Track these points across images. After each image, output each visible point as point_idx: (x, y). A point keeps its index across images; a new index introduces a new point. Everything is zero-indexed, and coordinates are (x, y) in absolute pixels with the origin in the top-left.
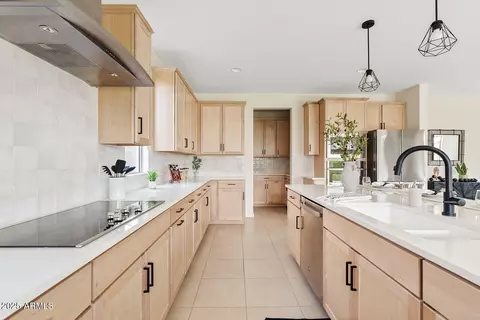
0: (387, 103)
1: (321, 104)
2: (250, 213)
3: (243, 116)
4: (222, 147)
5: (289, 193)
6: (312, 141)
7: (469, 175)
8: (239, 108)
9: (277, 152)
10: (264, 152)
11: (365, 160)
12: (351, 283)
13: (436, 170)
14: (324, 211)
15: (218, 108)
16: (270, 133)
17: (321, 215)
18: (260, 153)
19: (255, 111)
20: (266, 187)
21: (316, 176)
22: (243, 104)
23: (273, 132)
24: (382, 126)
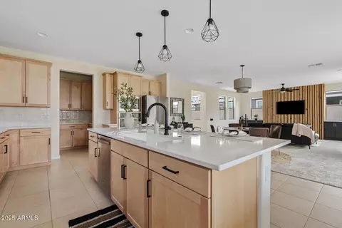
0: (152, 81)
1: (114, 74)
2: (55, 155)
3: (49, 74)
4: (25, 99)
5: (90, 134)
6: (109, 100)
7: (186, 121)
8: (45, 67)
9: (82, 106)
10: (70, 106)
11: (141, 112)
12: (124, 176)
13: (174, 118)
14: (112, 141)
15: (20, 64)
16: (76, 91)
17: (110, 144)
18: (66, 107)
19: (61, 72)
20: (72, 133)
21: (111, 123)
22: (49, 65)
23: (79, 91)
24: (150, 94)
